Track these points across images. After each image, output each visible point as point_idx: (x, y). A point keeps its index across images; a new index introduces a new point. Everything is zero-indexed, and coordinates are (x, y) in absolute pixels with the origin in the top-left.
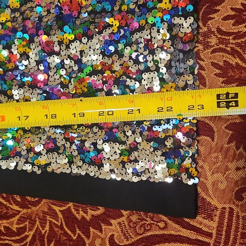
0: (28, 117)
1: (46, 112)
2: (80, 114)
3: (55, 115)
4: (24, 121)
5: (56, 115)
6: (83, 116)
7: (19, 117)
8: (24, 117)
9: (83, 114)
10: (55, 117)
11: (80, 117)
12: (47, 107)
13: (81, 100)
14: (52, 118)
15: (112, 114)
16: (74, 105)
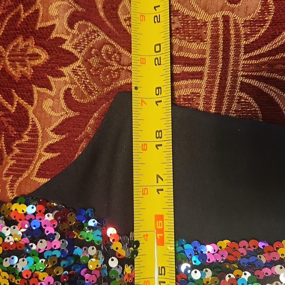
0: (158, 176)
1: (151, 146)
2: (157, 93)
3: (158, 133)
4: (165, 183)
5: (157, 131)
6: (160, 89)
7: (158, 190)
8: (157, 183)
9: (157, 90)
10: (160, 132)
11: (161, 94)
12: (144, 143)
13: (136, 88)
14: (161, 138)
15: (160, 45)
16: (142, 101)
